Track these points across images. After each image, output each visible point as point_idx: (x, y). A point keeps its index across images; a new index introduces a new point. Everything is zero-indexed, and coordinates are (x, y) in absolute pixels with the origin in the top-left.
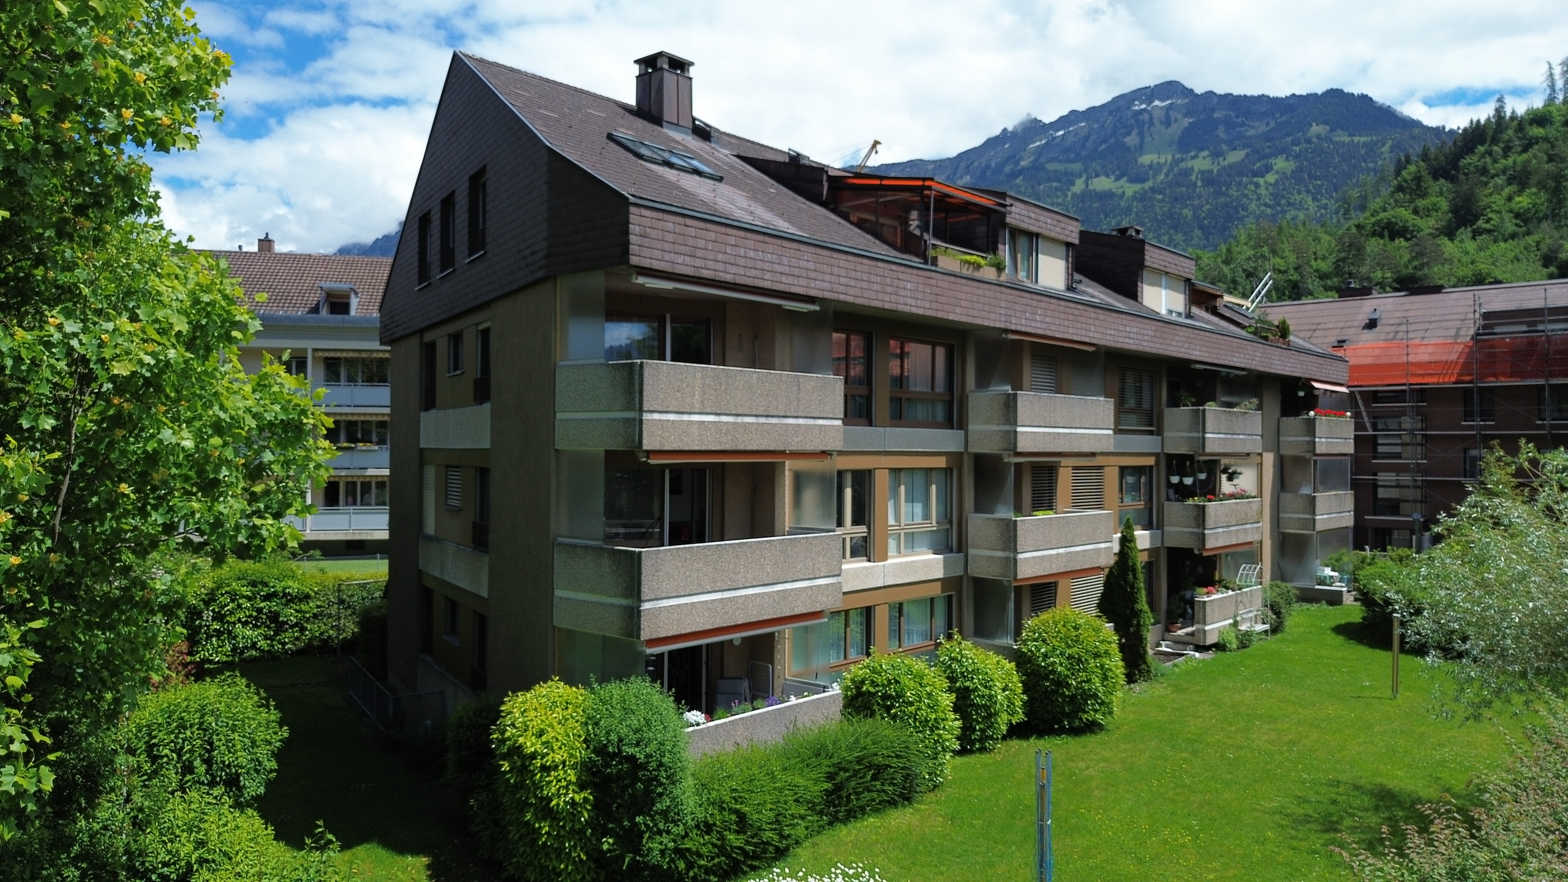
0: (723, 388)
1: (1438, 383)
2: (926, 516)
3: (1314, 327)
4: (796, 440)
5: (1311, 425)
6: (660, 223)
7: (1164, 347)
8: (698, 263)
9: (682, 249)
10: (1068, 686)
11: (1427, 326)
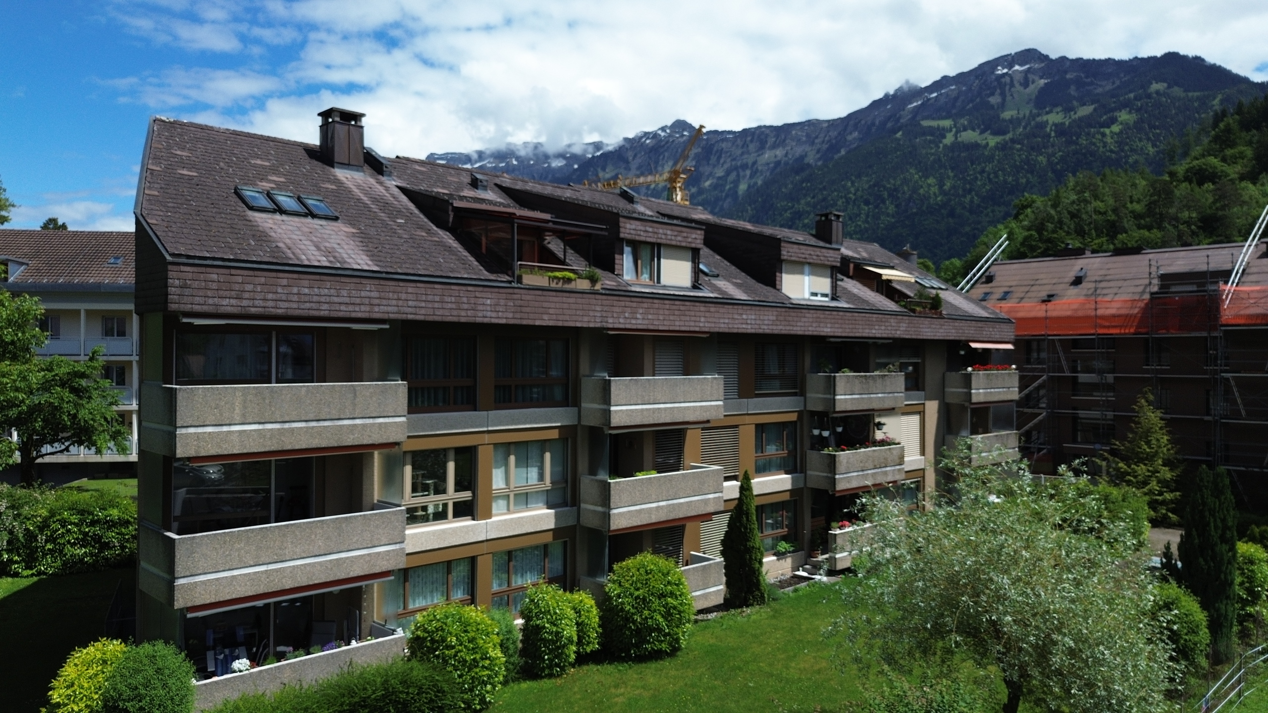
0: (267, 401)
1: (1120, 334)
2: (541, 477)
3: (1032, 283)
4: (352, 437)
5: (968, 378)
6: (202, 276)
7: (788, 328)
8: (245, 303)
9: (227, 293)
10: (634, 622)
11: (1120, 283)
